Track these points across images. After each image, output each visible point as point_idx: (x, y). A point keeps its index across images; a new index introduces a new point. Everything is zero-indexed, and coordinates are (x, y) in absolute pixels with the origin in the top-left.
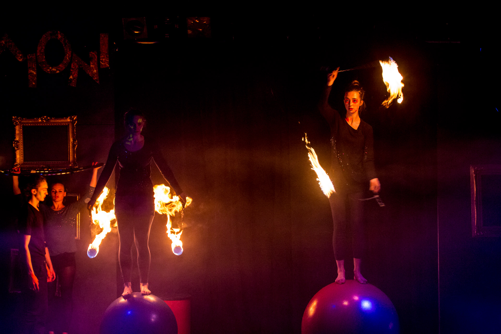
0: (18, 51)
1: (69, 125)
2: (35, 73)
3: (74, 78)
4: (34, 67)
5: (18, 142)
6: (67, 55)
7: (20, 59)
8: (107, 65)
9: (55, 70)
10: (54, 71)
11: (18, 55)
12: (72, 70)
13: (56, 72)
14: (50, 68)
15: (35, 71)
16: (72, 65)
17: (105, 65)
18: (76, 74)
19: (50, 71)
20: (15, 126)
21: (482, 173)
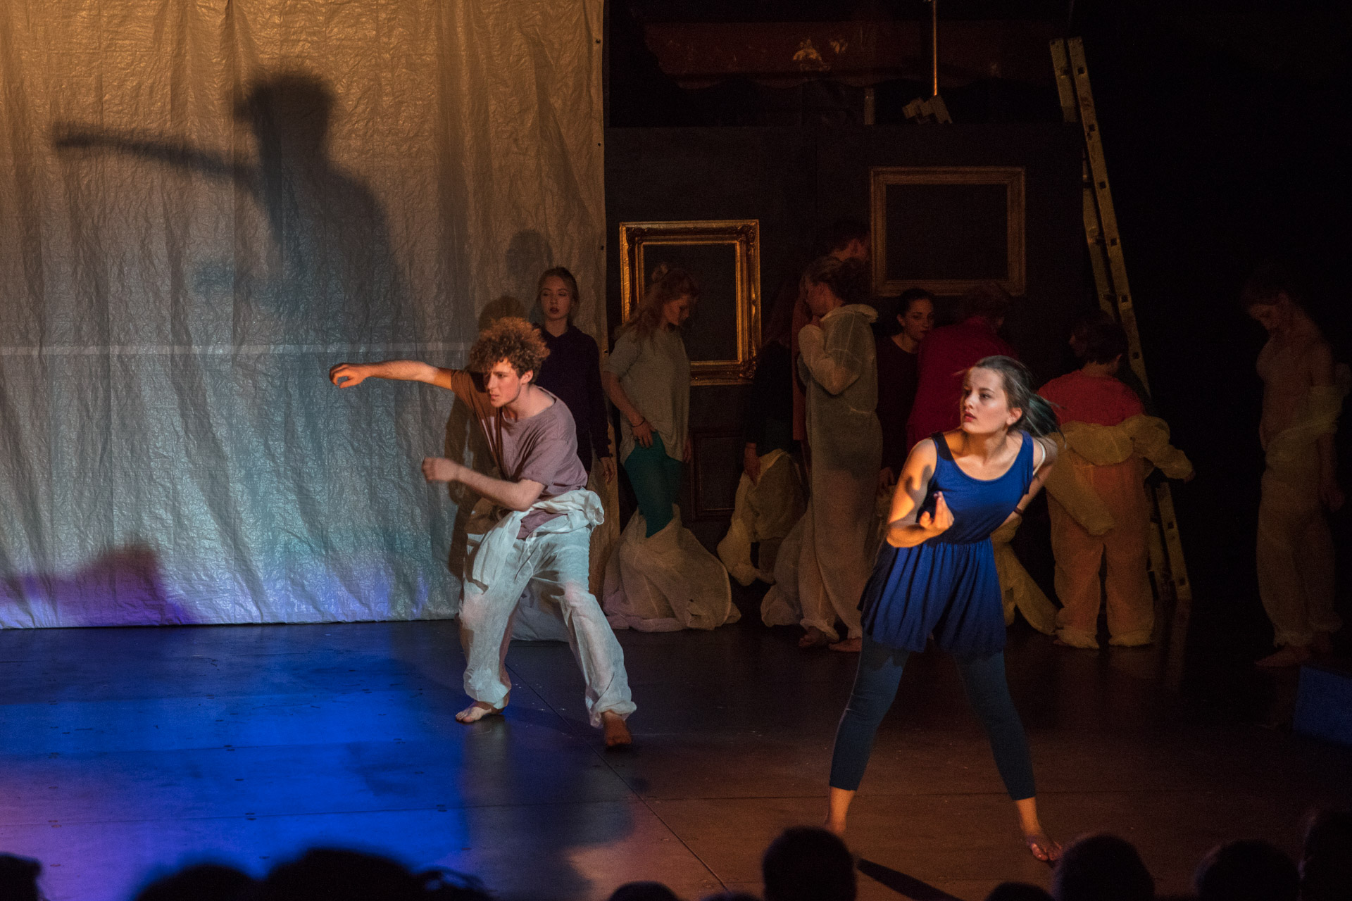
21: (646, 241)
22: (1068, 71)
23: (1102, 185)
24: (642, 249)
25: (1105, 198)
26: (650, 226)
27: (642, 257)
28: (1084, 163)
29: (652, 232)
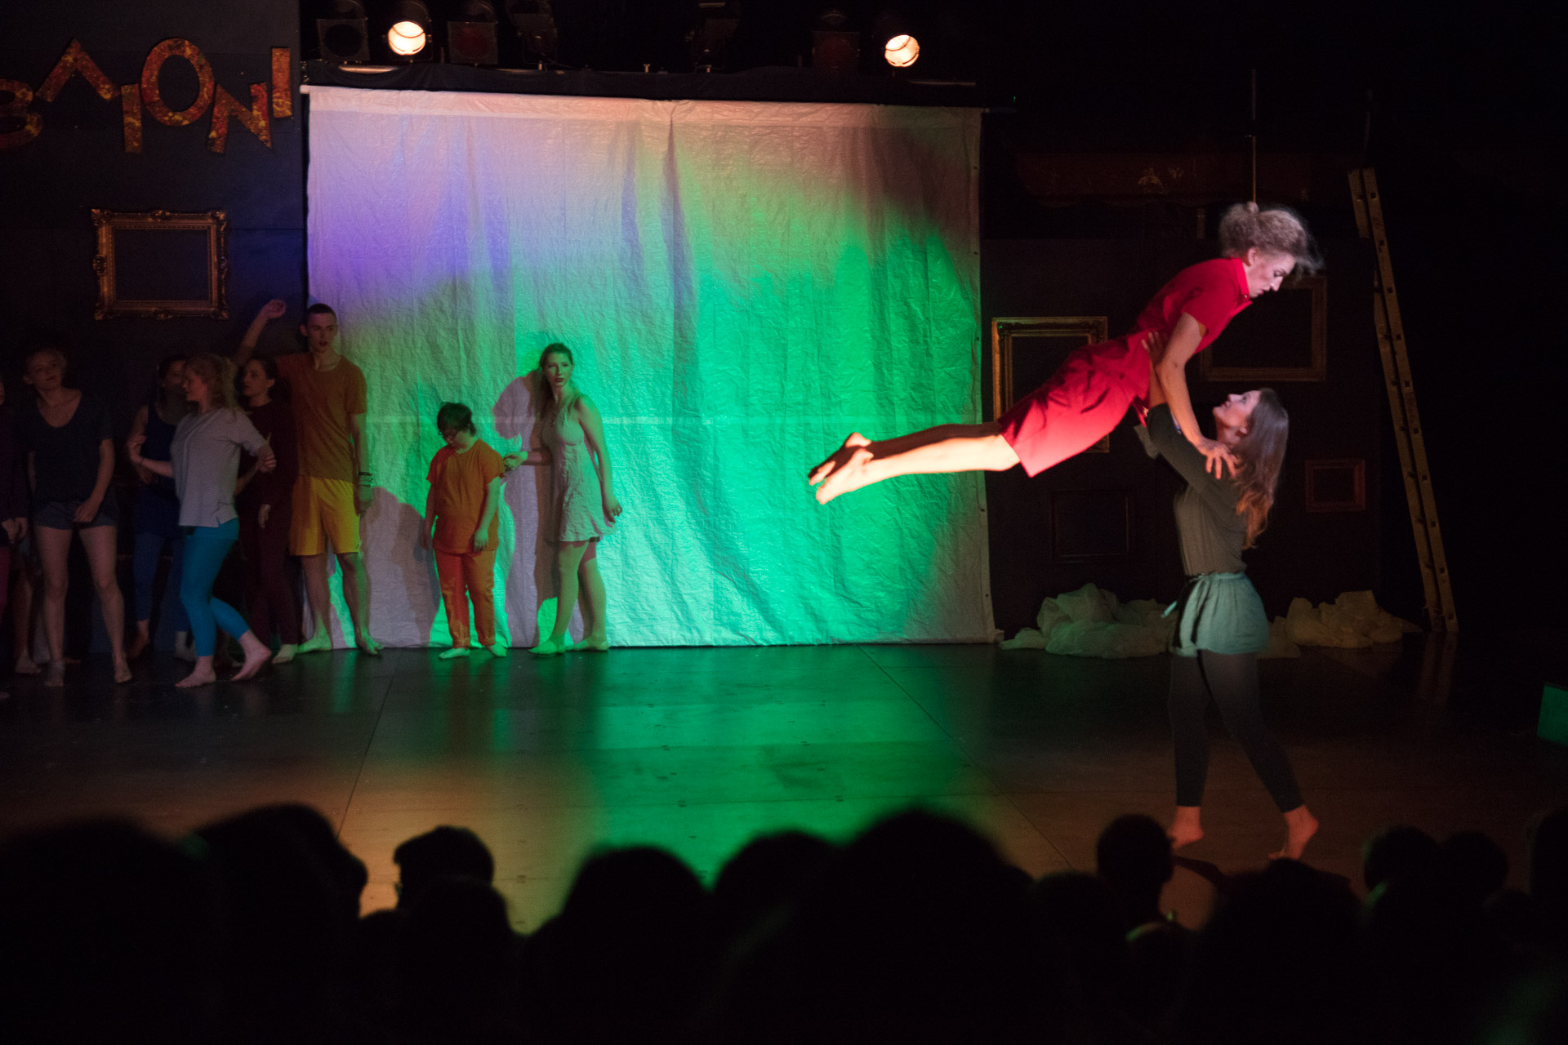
0: (102, 79)
1: (209, 228)
2: (138, 124)
3: (220, 137)
4: (135, 111)
5: (102, 260)
6: (205, 89)
7: (105, 94)
8: (287, 111)
9: (181, 118)
10: (177, 121)
11: (102, 86)
12: (215, 120)
13: (181, 122)
14: (170, 114)
15: (138, 120)
16: (216, 110)
17: (281, 112)
18: (224, 129)
19: (169, 120)
20: (96, 229)
21: (1014, 333)
22: (1363, 196)
23: (1390, 290)
24: (1010, 340)
25: (1392, 300)
26: (1017, 321)
27: (1010, 346)
28: (1375, 271)
29: (1018, 327)
